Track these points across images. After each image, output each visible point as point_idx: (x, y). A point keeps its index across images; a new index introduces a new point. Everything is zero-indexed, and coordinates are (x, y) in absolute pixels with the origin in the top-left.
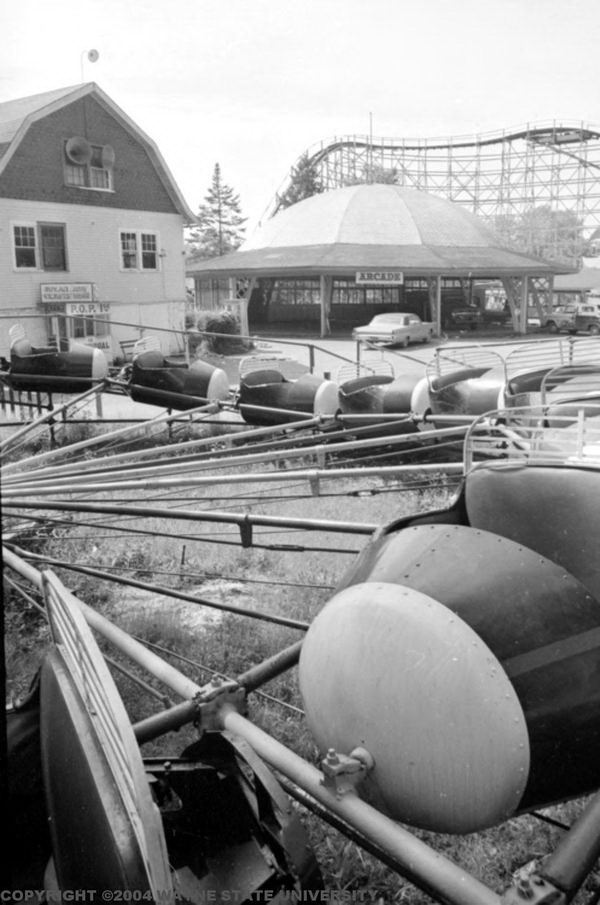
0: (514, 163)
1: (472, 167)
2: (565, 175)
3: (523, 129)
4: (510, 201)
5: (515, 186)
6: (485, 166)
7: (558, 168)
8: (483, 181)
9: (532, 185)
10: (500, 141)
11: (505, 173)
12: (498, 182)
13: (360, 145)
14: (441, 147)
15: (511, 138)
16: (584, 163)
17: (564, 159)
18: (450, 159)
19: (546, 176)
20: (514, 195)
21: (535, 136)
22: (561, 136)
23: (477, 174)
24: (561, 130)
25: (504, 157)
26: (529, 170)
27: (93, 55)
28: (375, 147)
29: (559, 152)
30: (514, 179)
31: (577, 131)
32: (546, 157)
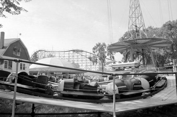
0: (70, 55)
1: (63, 55)
2: (79, 57)
3: (72, 50)
4: (70, 61)
5: (71, 59)
6: (65, 55)
7: (78, 56)
8: (65, 58)
9: (74, 58)
10: (68, 51)
11: (69, 57)
12: (68, 58)
13: (44, 51)
14: (58, 52)
15: (70, 51)
16: (82, 55)
17: (79, 55)
18: (59, 54)
19: (76, 57)
20: (71, 60)
21: (74, 51)
22: (78, 51)
23: (64, 56)
24: (78, 50)
25: (69, 54)
26: (73, 56)
27: (20, 34)
28: (46, 51)
29: (78, 53)
30: (71, 57)
31: (81, 50)
32: (76, 54)
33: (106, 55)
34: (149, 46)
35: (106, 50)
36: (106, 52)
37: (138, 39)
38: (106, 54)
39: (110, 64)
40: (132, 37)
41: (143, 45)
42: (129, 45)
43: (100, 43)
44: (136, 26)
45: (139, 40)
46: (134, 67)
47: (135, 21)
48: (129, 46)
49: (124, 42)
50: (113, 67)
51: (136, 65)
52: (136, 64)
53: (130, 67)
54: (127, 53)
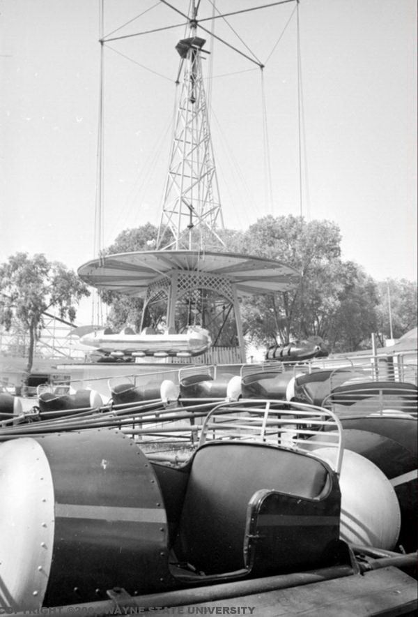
33: (47, 300)
34: (231, 282)
35: (47, 283)
36: (45, 290)
37: (207, 253)
38: (46, 296)
39: (90, 336)
40: (176, 242)
41: (211, 276)
42: (164, 272)
43: (25, 256)
44: (191, 208)
45: (208, 256)
46: (187, 354)
47: (191, 188)
48: (165, 275)
49: (152, 256)
50: (104, 346)
51: (194, 348)
52: (193, 342)
53: (171, 354)
54: (152, 301)
